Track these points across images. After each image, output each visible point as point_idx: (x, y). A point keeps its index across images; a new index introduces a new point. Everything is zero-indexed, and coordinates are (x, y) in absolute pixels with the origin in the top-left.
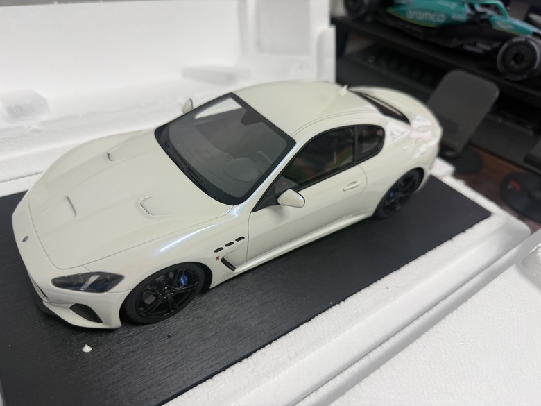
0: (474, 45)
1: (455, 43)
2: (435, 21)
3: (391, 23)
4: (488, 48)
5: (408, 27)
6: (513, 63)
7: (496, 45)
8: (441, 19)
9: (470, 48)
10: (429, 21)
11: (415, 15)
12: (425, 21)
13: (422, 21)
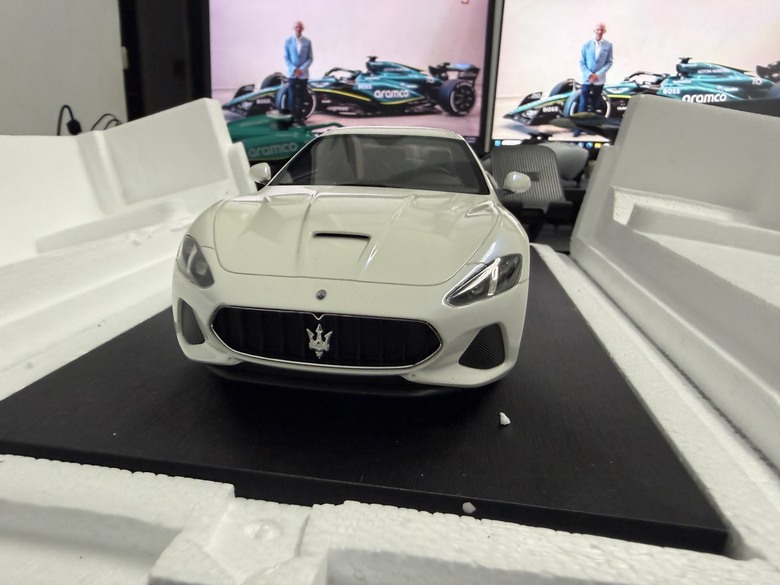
2: (286, 151)
10: (279, 155)
11: (260, 152)
12: (275, 155)
13: (270, 156)
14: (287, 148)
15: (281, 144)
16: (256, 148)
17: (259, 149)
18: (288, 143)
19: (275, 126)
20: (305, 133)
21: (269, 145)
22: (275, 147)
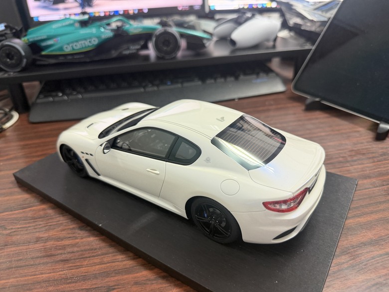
0: (128, 49)
1: (114, 54)
2: (90, 45)
3: (52, 61)
4: (138, 47)
5: (70, 57)
6: (165, 48)
7: (142, 43)
8: (95, 42)
9: (127, 52)
10: (86, 47)
11: (72, 46)
12: (83, 48)
13: (80, 49)
14: (90, 42)
15: (85, 39)
16: (68, 44)
17: (71, 45)
18: (90, 38)
19: (77, 25)
20: (99, 28)
21: (77, 41)
22: (83, 42)
